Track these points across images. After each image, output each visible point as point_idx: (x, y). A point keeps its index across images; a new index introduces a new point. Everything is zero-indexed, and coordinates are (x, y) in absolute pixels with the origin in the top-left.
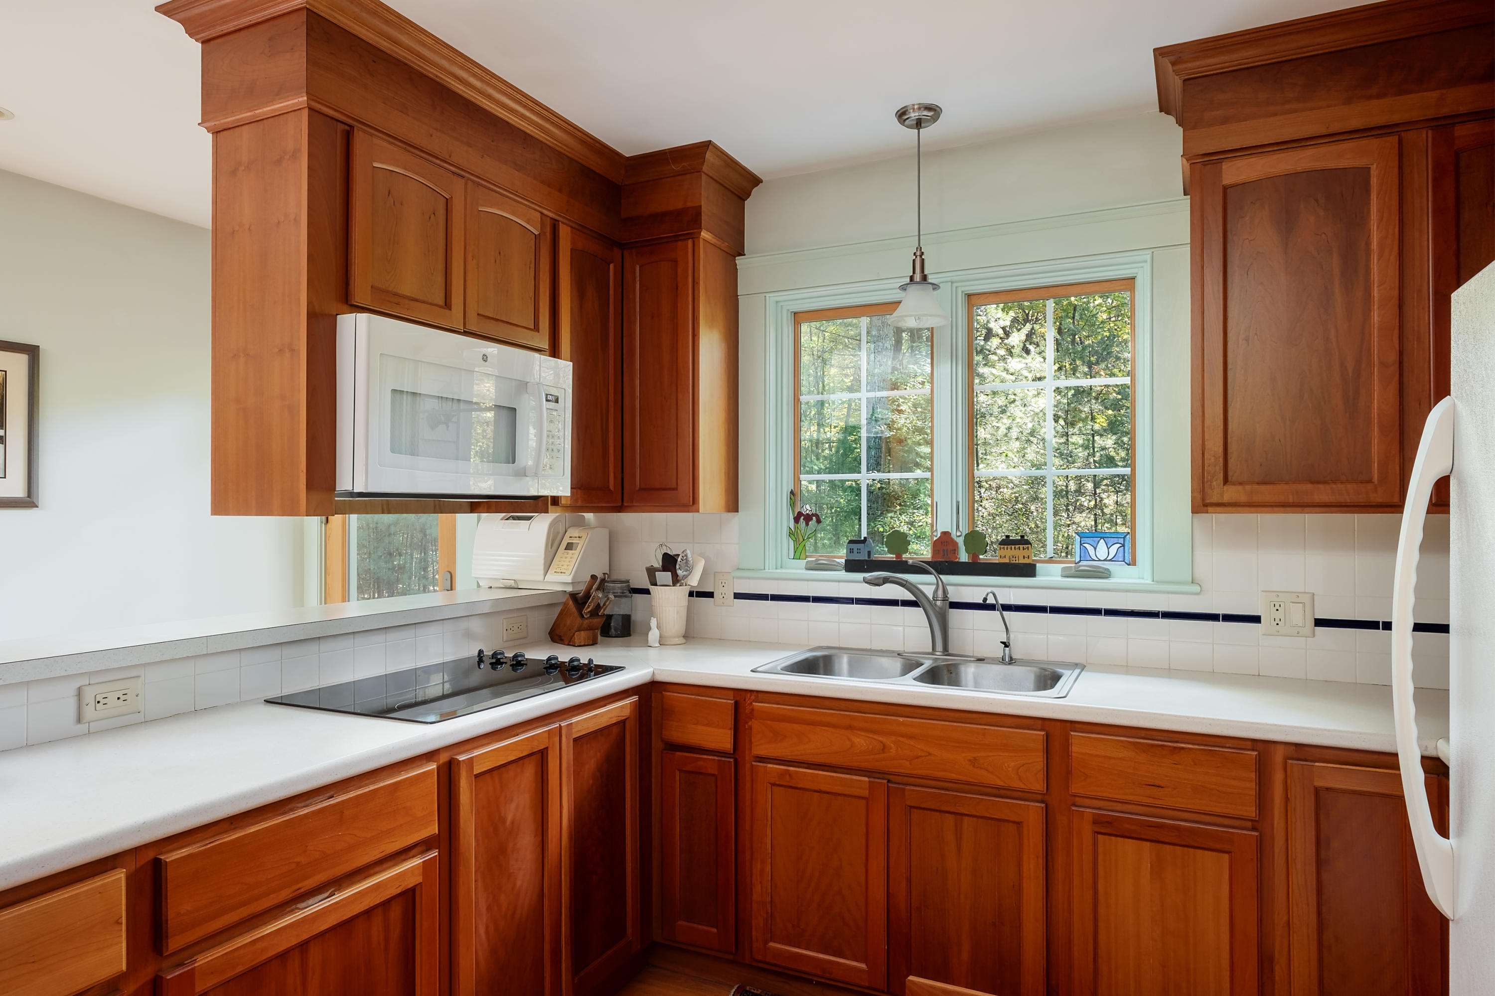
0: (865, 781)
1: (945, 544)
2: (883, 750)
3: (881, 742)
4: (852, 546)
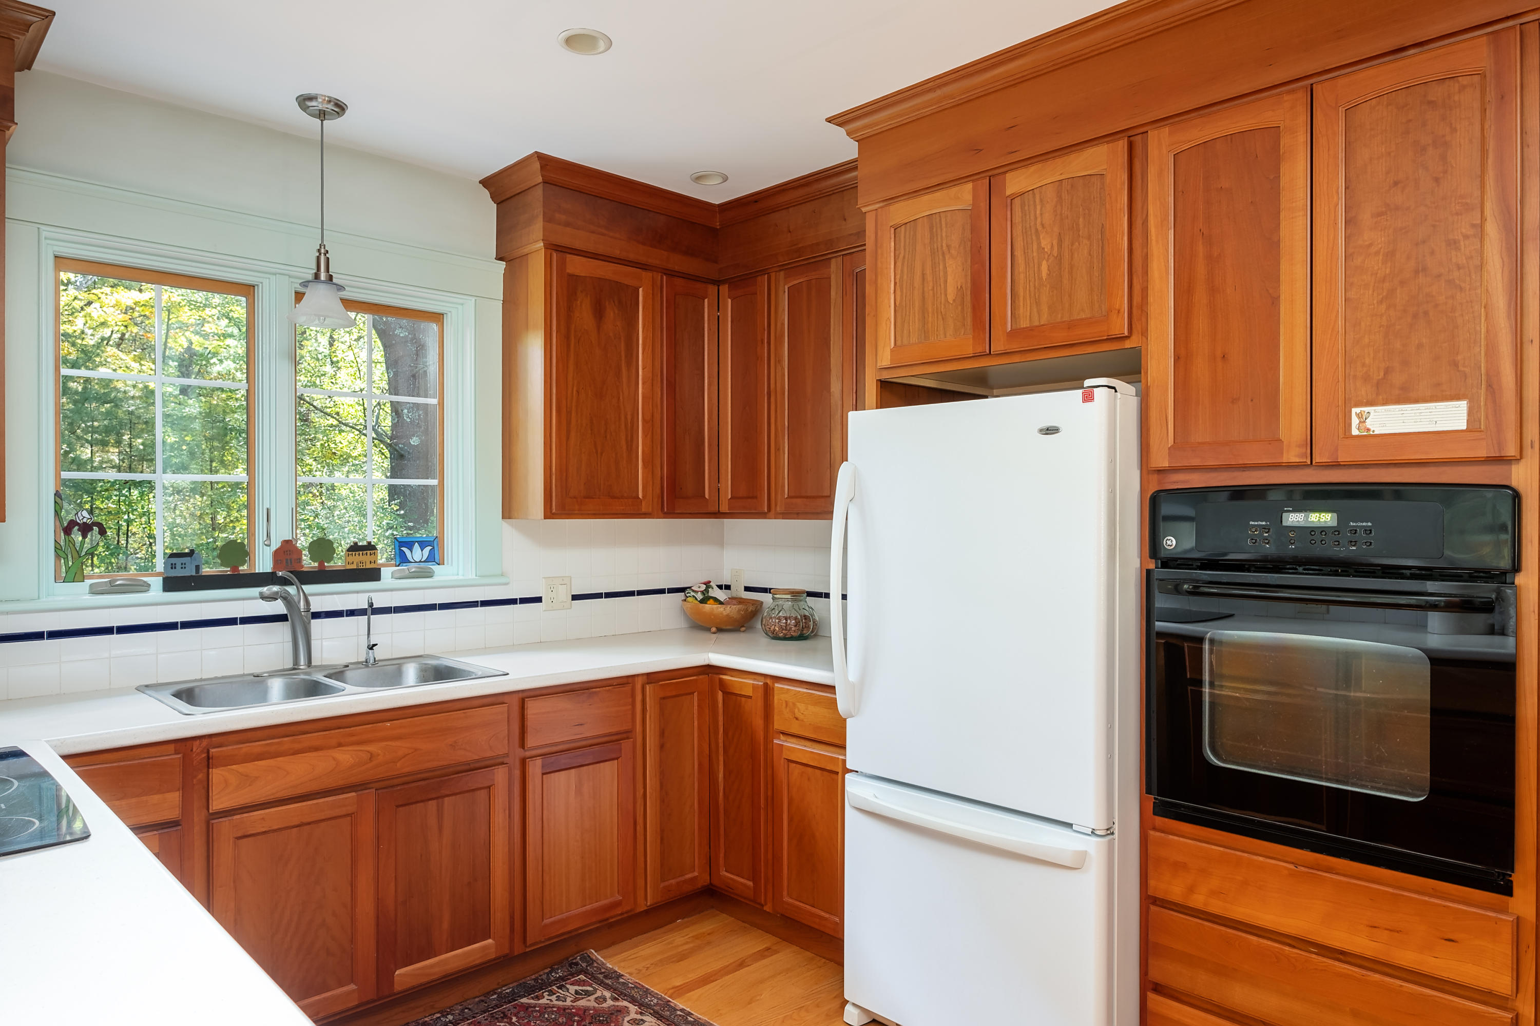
0: (353, 796)
1: (288, 553)
2: (370, 758)
3: (368, 752)
4: (174, 560)
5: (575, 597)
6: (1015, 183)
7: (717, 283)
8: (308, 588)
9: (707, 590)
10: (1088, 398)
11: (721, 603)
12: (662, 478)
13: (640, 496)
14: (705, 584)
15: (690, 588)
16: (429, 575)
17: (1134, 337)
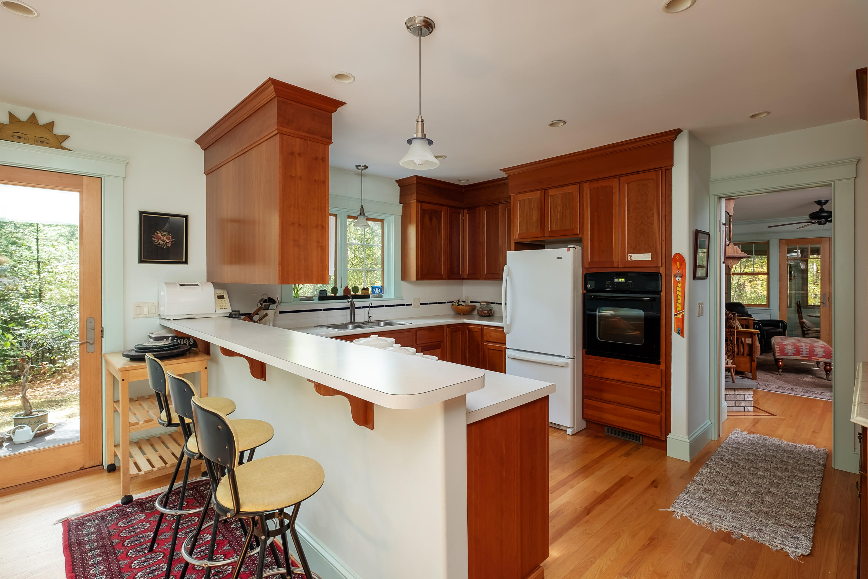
1: (347, 291)
4: (321, 292)
5: (421, 304)
6: (551, 192)
7: (464, 209)
8: (354, 300)
9: (459, 302)
10: (568, 250)
11: (464, 306)
12: (448, 268)
13: (442, 273)
14: (458, 300)
15: (453, 302)
16: (381, 297)
17: (581, 234)
